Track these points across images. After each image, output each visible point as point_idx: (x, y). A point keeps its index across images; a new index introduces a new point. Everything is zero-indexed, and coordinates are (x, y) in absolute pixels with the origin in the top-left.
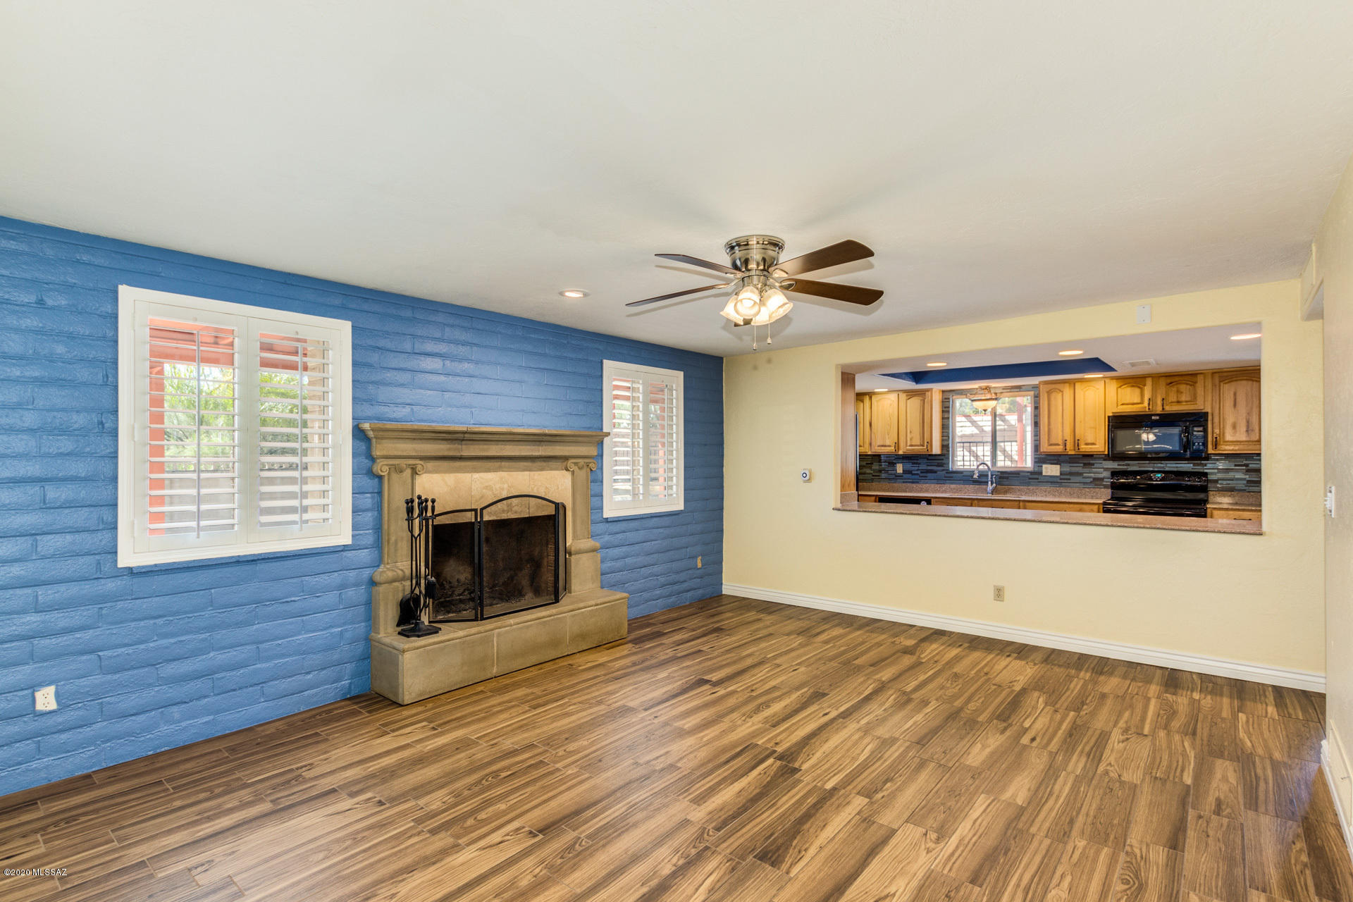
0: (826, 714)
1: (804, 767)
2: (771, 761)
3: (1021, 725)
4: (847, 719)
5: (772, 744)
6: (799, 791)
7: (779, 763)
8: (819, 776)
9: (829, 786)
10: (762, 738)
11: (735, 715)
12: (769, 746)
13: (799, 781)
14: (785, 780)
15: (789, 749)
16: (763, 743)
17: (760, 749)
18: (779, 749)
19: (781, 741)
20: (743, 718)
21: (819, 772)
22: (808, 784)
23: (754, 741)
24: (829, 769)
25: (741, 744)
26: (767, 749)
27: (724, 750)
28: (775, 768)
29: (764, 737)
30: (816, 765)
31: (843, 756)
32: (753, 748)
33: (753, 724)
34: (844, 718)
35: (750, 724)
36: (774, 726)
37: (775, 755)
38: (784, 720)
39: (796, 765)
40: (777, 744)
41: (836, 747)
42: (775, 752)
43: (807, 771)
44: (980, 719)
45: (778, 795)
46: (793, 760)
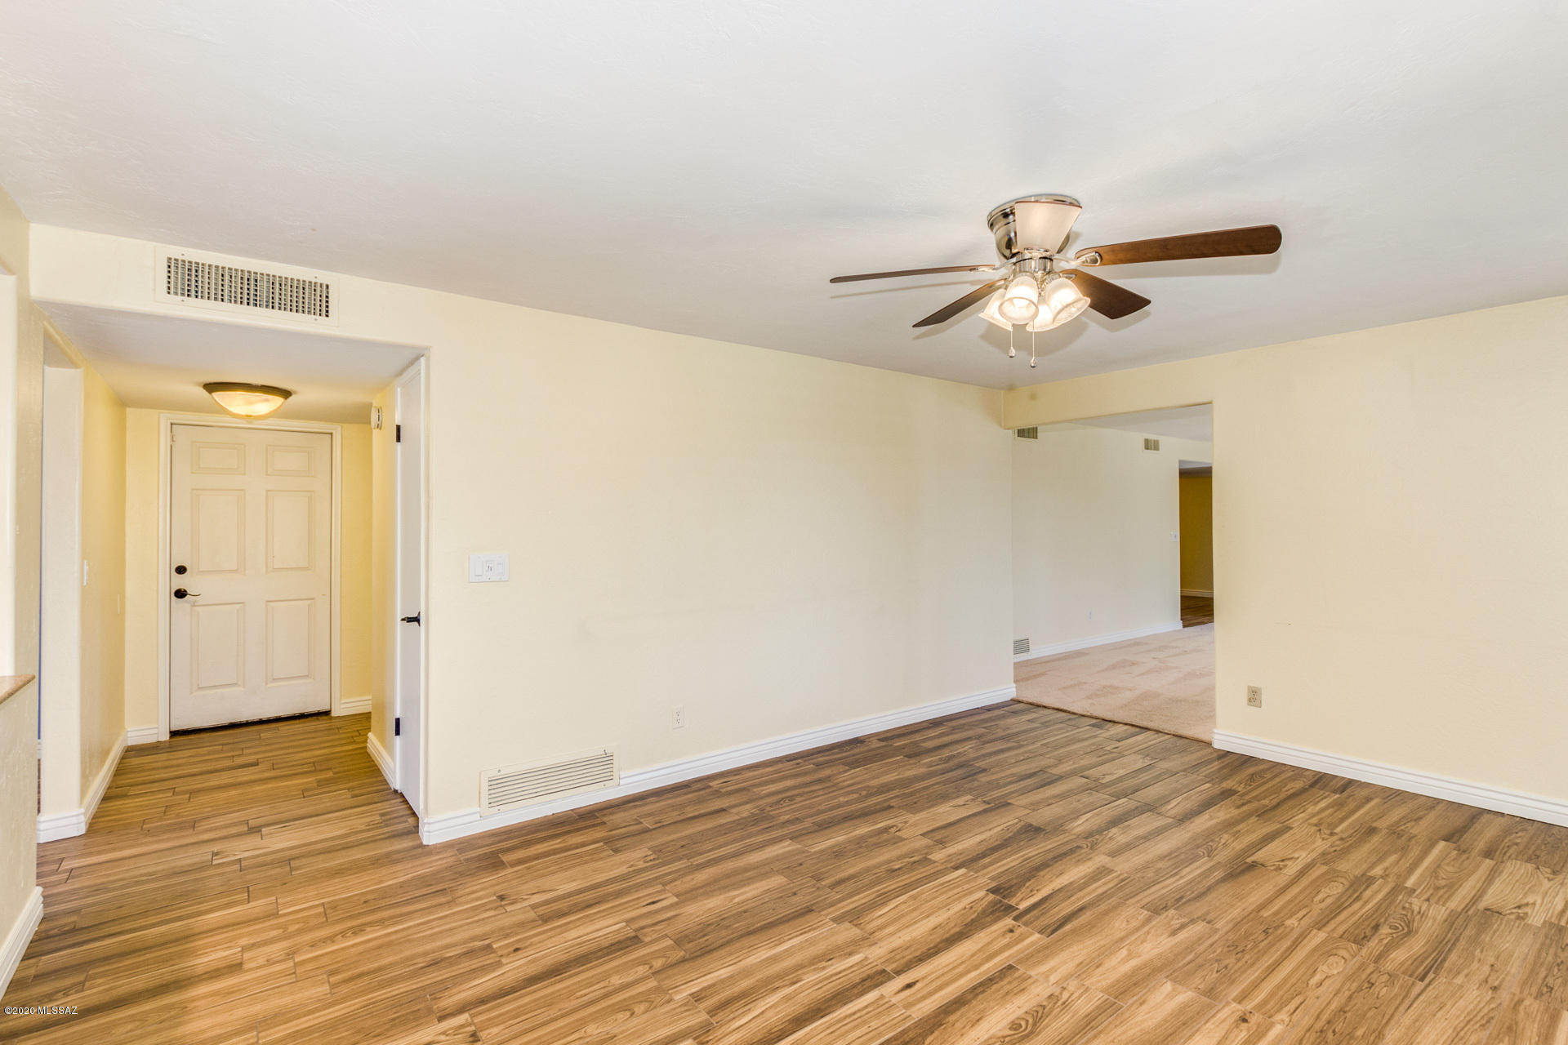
0: (909, 986)
1: (982, 893)
2: (1023, 906)
3: (627, 925)
4: (879, 968)
5: (1018, 931)
6: (995, 869)
7: (1013, 902)
8: (969, 882)
9: (963, 871)
10: (1032, 944)
11: (1084, 1006)
12: (1023, 929)
13: (992, 879)
14: (1009, 881)
15: (995, 921)
16: (1032, 934)
17: (1036, 923)
18: (1008, 922)
19: (1004, 934)
20: (1065, 995)
21: (966, 887)
22: (984, 875)
23: (1045, 940)
24: (954, 888)
25: (1065, 936)
26: (1026, 924)
27: (1089, 928)
28: (1019, 895)
29: (1028, 947)
30: (966, 895)
31: (927, 902)
32: (1048, 926)
33: (1047, 975)
34: (884, 971)
35: (1053, 979)
36: (1010, 967)
37: (1015, 913)
38: (990, 981)
39: (991, 897)
40: (1011, 931)
41: (928, 916)
42: (1016, 919)
43: (980, 889)
44: (670, 942)
45: (1021, 867)
46: (994, 903)
